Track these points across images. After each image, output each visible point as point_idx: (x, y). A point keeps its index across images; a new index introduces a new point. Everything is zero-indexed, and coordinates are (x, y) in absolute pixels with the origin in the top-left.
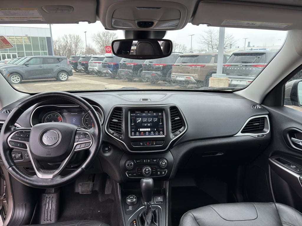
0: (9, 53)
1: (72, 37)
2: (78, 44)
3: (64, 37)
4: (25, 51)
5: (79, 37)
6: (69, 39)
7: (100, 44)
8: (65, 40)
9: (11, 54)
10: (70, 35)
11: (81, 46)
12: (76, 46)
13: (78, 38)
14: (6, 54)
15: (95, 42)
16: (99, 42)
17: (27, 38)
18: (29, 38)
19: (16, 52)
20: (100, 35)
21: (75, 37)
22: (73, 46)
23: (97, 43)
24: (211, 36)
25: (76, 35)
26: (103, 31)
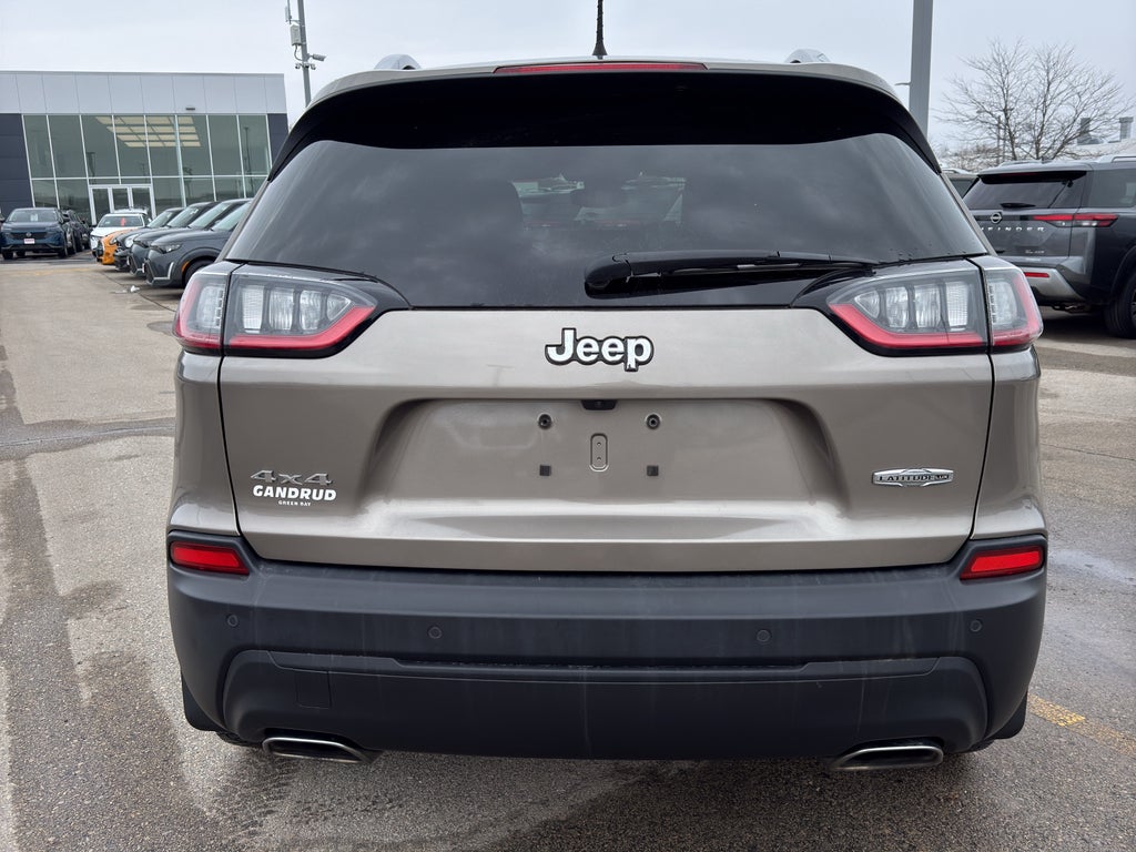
0: (120, 186)
4: (182, 176)
9: (129, 188)
14: (110, 188)
17: (190, 121)
18: (198, 121)
19: (147, 181)
24: (1003, 86)
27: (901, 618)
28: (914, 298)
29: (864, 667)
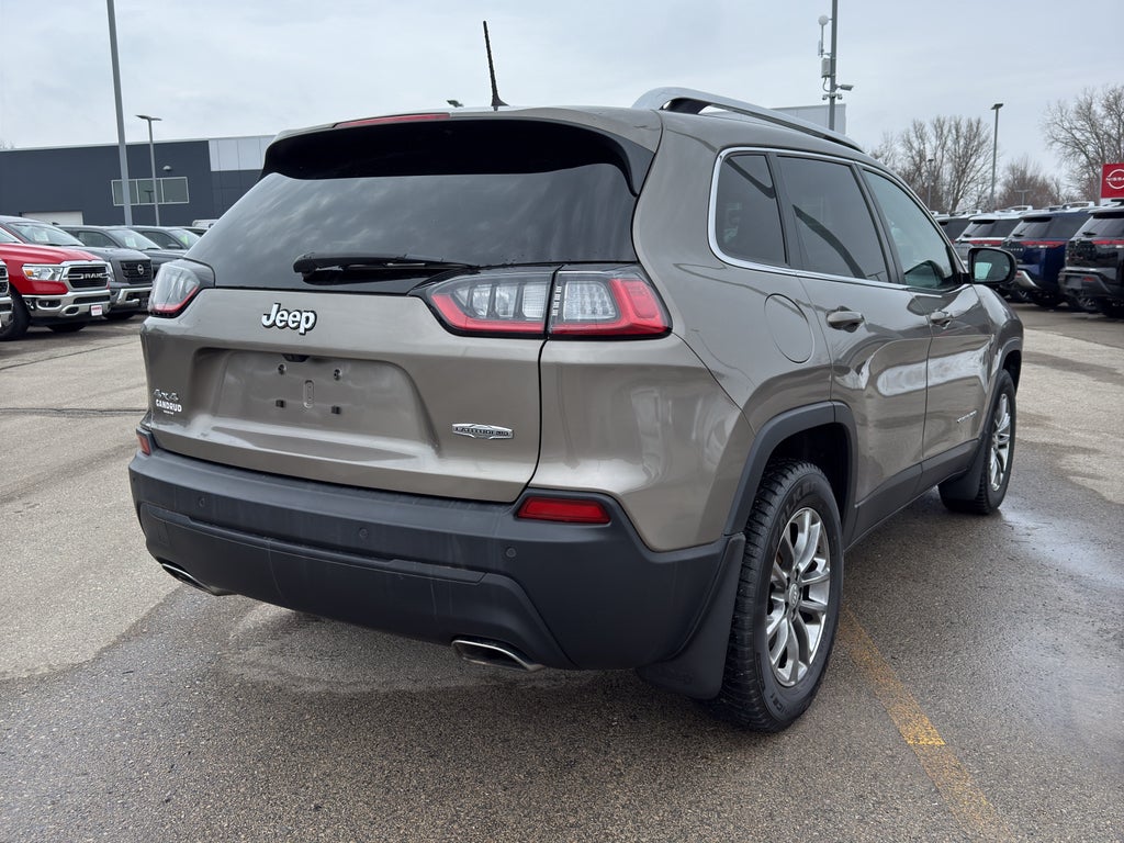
1: (950, 131)
2: (973, 160)
3: (912, 135)
5: (982, 126)
6: (933, 139)
7: (1083, 157)
8: (911, 148)
10: (938, 120)
11: (984, 169)
12: (961, 172)
13: (977, 134)
15: (1058, 146)
16: (1079, 146)
20: (1089, 108)
21: (964, 130)
22: (947, 173)
23: (1069, 150)
25: (969, 120)
26: (1110, 87)
27: (451, 535)
28: (473, 295)
29: (430, 569)
